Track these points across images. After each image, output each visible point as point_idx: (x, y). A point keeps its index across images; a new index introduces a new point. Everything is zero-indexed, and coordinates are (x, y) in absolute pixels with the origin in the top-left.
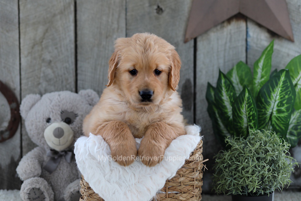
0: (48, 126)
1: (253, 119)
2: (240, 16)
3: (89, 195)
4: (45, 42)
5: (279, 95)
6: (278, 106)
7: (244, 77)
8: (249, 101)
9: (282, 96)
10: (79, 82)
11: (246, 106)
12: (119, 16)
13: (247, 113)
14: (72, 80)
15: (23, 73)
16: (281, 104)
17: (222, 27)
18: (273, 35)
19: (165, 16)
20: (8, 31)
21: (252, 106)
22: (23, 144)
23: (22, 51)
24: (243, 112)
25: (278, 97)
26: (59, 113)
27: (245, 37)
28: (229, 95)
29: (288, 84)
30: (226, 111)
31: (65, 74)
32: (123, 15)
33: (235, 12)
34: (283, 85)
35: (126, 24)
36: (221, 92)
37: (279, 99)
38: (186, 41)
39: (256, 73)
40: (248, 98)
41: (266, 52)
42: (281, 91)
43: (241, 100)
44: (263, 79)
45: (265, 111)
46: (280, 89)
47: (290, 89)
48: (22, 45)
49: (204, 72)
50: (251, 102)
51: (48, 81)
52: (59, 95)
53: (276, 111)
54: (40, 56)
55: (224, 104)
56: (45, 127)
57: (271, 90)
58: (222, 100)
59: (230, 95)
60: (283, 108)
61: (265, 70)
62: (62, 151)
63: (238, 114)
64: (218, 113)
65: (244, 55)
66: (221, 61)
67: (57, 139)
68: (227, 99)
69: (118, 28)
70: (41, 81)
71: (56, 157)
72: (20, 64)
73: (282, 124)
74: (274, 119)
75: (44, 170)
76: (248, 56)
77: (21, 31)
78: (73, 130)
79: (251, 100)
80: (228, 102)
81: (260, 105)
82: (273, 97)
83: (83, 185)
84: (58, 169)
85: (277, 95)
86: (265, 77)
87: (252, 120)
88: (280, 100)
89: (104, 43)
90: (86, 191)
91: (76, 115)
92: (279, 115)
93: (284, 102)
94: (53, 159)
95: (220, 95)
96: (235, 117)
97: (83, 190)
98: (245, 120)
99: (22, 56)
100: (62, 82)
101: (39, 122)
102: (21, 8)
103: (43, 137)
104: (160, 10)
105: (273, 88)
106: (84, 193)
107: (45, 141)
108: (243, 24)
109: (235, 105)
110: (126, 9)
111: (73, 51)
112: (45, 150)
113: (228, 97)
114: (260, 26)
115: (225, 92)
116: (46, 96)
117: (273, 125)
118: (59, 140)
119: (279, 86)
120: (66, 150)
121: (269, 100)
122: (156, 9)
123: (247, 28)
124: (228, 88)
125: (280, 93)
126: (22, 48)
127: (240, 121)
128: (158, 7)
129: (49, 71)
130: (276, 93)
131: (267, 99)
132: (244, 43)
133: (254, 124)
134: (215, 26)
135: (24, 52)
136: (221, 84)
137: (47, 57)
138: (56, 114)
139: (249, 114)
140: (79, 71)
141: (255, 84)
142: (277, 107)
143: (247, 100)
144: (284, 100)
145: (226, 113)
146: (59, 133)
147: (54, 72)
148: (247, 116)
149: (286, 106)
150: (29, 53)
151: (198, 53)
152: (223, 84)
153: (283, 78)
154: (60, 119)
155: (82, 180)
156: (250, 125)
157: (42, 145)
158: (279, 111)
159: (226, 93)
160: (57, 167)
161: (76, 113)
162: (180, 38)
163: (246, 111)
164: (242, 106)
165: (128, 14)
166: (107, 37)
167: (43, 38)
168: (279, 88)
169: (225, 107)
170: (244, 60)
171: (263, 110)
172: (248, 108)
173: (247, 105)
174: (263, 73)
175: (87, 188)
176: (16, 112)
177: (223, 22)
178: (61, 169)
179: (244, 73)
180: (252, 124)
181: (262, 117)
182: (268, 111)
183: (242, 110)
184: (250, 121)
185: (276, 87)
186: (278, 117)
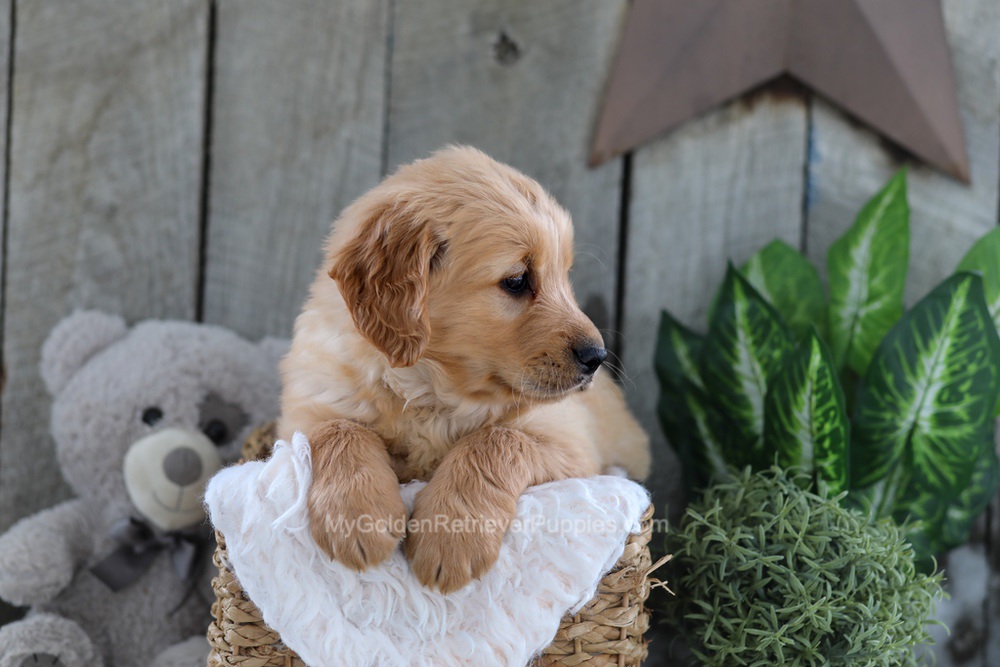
1: (834, 448)
2: (787, 86)
4: (97, 139)
5: (944, 362)
6: (939, 400)
7: (793, 296)
8: (823, 383)
9: (957, 367)
10: (211, 288)
11: (810, 399)
12: (365, 64)
13: (816, 425)
14: (186, 279)
15: (13, 246)
16: (951, 393)
17: (725, 121)
18: (900, 155)
19: (526, 69)
21: (833, 402)
23: (14, 168)
24: (799, 422)
25: (941, 371)
27: (800, 159)
28: (765, 360)
29: (977, 325)
30: (746, 414)
31: (161, 256)
32: (378, 62)
33: (770, 70)
34: (960, 326)
35: (388, 93)
36: (729, 347)
37: (943, 378)
38: (594, 162)
39: (844, 282)
40: (821, 372)
41: (879, 212)
42: (951, 350)
43: (796, 376)
44: (877, 306)
45: (893, 420)
46: (948, 342)
47: (984, 342)
48: (15, 147)
49: (653, 274)
51: (103, 277)
53: (929, 420)
54: (79, 190)
55: (738, 391)
57: (919, 342)
58: (732, 376)
59: (770, 357)
60: (959, 410)
61: (883, 273)
63: (782, 426)
64: (709, 422)
65: (795, 220)
66: (716, 240)
67: (175, 488)
68: (753, 370)
69: (359, 106)
70: (77, 277)
72: (6, 213)
73: (952, 464)
74: (921, 447)
76: (813, 226)
77: (18, 98)
79: (829, 380)
80: (757, 382)
81: (877, 395)
82: (923, 368)
83: (220, 640)
84: (139, 588)
85: (936, 363)
86: (886, 299)
87: (830, 453)
88: (948, 381)
89: (305, 155)
90: (231, 659)
91: (244, 420)
92: (941, 433)
93: (964, 387)
95: (726, 356)
96: (771, 438)
98: (806, 448)
99: (14, 184)
100: (151, 284)
102: (22, 17)
104: (507, 49)
105: (927, 337)
108: (795, 114)
109: (776, 395)
110: (390, 41)
111: (196, 176)
113: (758, 368)
114: (855, 122)
115: (746, 346)
117: (919, 467)
118: (181, 493)
119: (944, 330)
121: (909, 379)
122: (497, 47)
123: (810, 128)
124: (760, 331)
125: (951, 355)
126: (14, 157)
127: (790, 453)
128: (504, 38)
129: (107, 244)
130: (935, 354)
131: (904, 374)
132: (797, 179)
133: (837, 465)
134: (700, 113)
135: (23, 172)
136: (734, 316)
137: (103, 192)
139: (820, 429)
140: (212, 250)
141: (839, 320)
142: (936, 405)
143: (814, 376)
144: (962, 381)
145: (746, 422)
147: (123, 248)
148: (812, 435)
149: (968, 400)
150: (39, 177)
151: (637, 206)
152: (741, 319)
153: (959, 303)
155: (216, 624)
156: (822, 469)
158: (943, 420)
159: (753, 349)
162: (574, 152)
163: (811, 417)
164: (799, 398)
165: (398, 57)
166: (317, 135)
167: (92, 126)
168: (947, 335)
169: (741, 401)
170: (793, 238)
171: (888, 416)
172: (818, 407)
173: (814, 399)
174: (878, 283)
175: (237, 648)
177: (727, 104)
178: (151, 589)
179: (791, 283)
180: (828, 465)
181: (880, 441)
182: (903, 419)
183: (796, 413)
184: (822, 454)
185: (936, 335)
186: (937, 442)
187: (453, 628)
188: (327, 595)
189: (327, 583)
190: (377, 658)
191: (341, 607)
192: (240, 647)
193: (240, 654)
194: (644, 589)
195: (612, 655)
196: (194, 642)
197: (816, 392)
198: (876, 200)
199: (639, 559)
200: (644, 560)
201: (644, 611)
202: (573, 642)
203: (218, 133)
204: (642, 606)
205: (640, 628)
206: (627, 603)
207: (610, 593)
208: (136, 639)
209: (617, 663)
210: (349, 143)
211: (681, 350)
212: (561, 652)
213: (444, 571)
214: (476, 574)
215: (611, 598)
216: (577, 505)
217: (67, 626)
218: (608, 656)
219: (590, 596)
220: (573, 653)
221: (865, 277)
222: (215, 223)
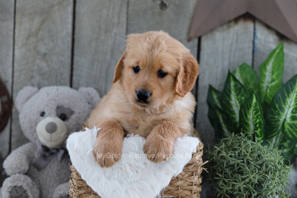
0: (41, 120)
1: (260, 127)
3: (79, 195)
4: (40, 33)
5: (294, 101)
6: (292, 112)
8: (257, 107)
10: (74, 78)
11: (253, 112)
12: (120, 10)
13: (254, 120)
14: (67, 75)
15: (16, 65)
16: (296, 110)
17: (229, 27)
19: (169, 12)
20: (2, 21)
21: (259, 113)
22: (13, 140)
23: (16, 42)
24: (249, 119)
25: (293, 103)
26: (55, 107)
27: (252, 38)
28: (239, 100)
30: (234, 116)
31: (59, 68)
32: (124, 9)
33: (243, 12)
35: (127, 19)
36: (229, 96)
37: (293, 105)
38: (189, 40)
39: (264, 76)
40: (256, 104)
41: (275, 55)
42: (296, 97)
43: (249, 105)
44: (274, 83)
45: (278, 118)
46: (295, 95)
48: (16, 36)
49: (207, 73)
50: (259, 108)
51: (42, 74)
52: (57, 90)
53: (290, 118)
54: (35, 48)
55: (232, 109)
56: (38, 121)
57: (286, 95)
58: (230, 104)
59: (241, 99)
61: (276, 73)
62: (54, 149)
63: (244, 120)
64: (223, 118)
65: (251, 57)
66: (226, 63)
67: (49, 134)
68: (236, 103)
69: (118, 23)
70: (35, 74)
71: (47, 154)
72: (14, 56)
73: (296, 131)
74: (287, 126)
75: (32, 167)
76: (255, 59)
77: (17, 21)
78: (67, 127)
79: (258, 106)
80: (237, 107)
81: (273, 111)
82: (287, 102)
84: (48, 167)
85: (291, 101)
86: (277, 81)
87: (259, 128)
88: (295, 106)
89: (103, 38)
90: (75, 191)
91: (72, 113)
92: (293, 122)
94: (44, 157)
95: (228, 99)
96: (241, 123)
97: (72, 190)
98: (252, 127)
99: (16, 47)
100: (57, 76)
101: (33, 115)
103: (35, 131)
104: (163, 6)
105: (289, 93)
106: (74, 193)
107: (37, 136)
108: (250, 25)
109: (243, 111)
110: (128, 3)
111: (70, 44)
112: (36, 146)
113: (238, 102)
115: (234, 96)
116: (44, 90)
117: (286, 132)
118: (51, 136)
119: (294, 91)
120: (58, 147)
121: (283, 106)
122: (160, 5)
123: (255, 29)
124: (238, 91)
125: (296, 99)
126: (16, 39)
127: (247, 128)
128: (162, 2)
129: (43, 65)
130: (291, 98)
131: (282, 104)
132: (251, 45)
133: (260, 132)
134: (222, 25)
135: (19, 43)
136: (230, 87)
137: (43, 49)
138: (51, 108)
139: (256, 121)
140: (75, 66)
141: (263, 88)
142: (291, 114)
143: (254, 105)
145: (234, 119)
146: (52, 128)
147: (48, 66)
148: (254, 123)
150: (23, 44)
151: (202, 53)
152: (232, 88)
154: (55, 114)
155: (71, 180)
156: (256, 133)
157: (34, 140)
158: (293, 118)
159: (236, 97)
160: (47, 165)
161: (73, 109)
162: (183, 36)
163: (253, 118)
164: (249, 112)
165: (130, 8)
166: (106, 32)
167: (39, 29)
168: (295, 93)
169: (232, 112)
170: (250, 62)
171: (277, 117)
172: (255, 114)
173: (254, 112)
174: (274, 76)
176: (6, 106)
177: (230, 22)
178: (52, 167)
180: (258, 132)
181: (274, 124)
182: (281, 118)
183: (248, 116)
184: (256, 129)
185: (291, 93)
186: (292, 125)
191: (104, 174)
192: (78, 187)
193: (78, 189)
194: (199, 171)
197: (255, 110)
199: (198, 161)
200: (200, 162)
201: (200, 177)
202: (178, 186)
203: (76, 31)
205: (199, 182)
206: (194, 175)
207: (189, 172)
210: (116, 34)
211: (215, 97)
220: (178, 189)
221: (271, 75)
222: (76, 58)
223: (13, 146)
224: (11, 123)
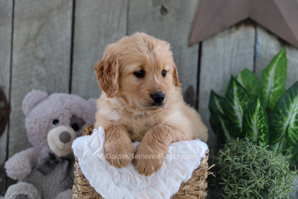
0: (54, 128)
1: (264, 132)
2: (249, 22)
4: (39, 38)
6: (296, 117)
7: (251, 86)
8: (261, 112)
10: (74, 83)
11: (257, 117)
12: (120, 15)
13: (258, 125)
14: (66, 80)
15: (14, 70)
17: (230, 32)
18: (284, 43)
19: (170, 17)
21: (264, 118)
22: (10, 146)
23: (14, 47)
24: (253, 124)
25: (297, 109)
27: (253, 44)
28: (243, 105)
30: (237, 121)
31: (58, 73)
32: (124, 14)
33: (244, 17)
35: (128, 24)
36: (232, 101)
37: (297, 111)
38: (190, 45)
39: (267, 82)
40: (260, 109)
41: (278, 60)
43: (252, 110)
44: (277, 89)
45: (282, 123)
48: (14, 40)
49: (208, 79)
51: (41, 80)
53: (293, 124)
54: (33, 53)
55: (234, 115)
57: (290, 100)
58: (232, 110)
59: (244, 104)
61: (279, 79)
63: (248, 125)
64: (225, 124)
65: (252, 63)
66: (227, 69)
68: (239, 108)
69: (119, 28)
70: (33, 79)
71: (52, 162)
72: (11, 61)
74: (290, 132)
76: (257, 65)
77: (15, 25)
79: (263, 111)
80: (240, 112)
81: (277, 116)
82: (291, 108)
83: (76, 190)
84: (52, 174)
85: (295, 106)
86: (280, 87)
87: (263, 133)
89: (102, 43)
90: (80, 196)
91: (84, 123)
92: (297, 128)
95: (231, 104)
96: (245, 129)
98: (255, 132)
99: (14, 52)
100: (55, 82)
105: (292, 98)
108: (251, 30)
109: (246, 116)
110: (128, 8)
111: (69, 49)
113: (241, 107)
114: (270, 33)
115: (237, 101)
117: (290, 138)
118: (64, 145)
121: (287, 111)
122: (161, 10)
123: (256, 34)
124: (241, 96)
126: (14, 43)
127: (251, 134)
128: (163, 7)
129: (42, 70)
130: (295, 103)
131: (285, 109)
132: (252, 50)
133: (265, 137)
134: (223, 30)
135: (17, 48)
136: (233, 92)
137: (41, 54)
139: (260, 126)
140: (74, 72)
141: (265, 93)
142: (295, 119)
143: (258, 110)
145: (237, 124)
147: (47, 71)
148: (257, 128)
150: (21, 49)
151: (203, 58)
152: (235, 93)
155: (75, 185)
156: (260, 139)
159: (239, 102)
162: (184, 42)
163: (257, 123)
164: (253, 117)
165: (130, 13)
166: (106, 37)
167: (38, 34)
169: (235, 118)
170: (251, 68)
171: (280, 122)
172: (259, 119)
174: (277, 82)
175: (82, 193)
176: (4, 112)
177: (231, 27)
179: (250, 82)
180: (262, 137)
181: (278, 130)
182: (285, 123)
183: (252, 121)
184: (260, 134)
185: (295, 97)
186: (295, 130)
187: (148, 187)
188: (109, 176)
189: (109, 173)
190: (124, 196)
191: (113, 180)
192: (83, 192)
193: (82, 194)
194: (206, 175)
195: (196, 195)
196: (68, 191)
197: (259, 115)
198: (276, 56)
199: (205, 166)
200: (206, 166)
201: (206, 181)
202: (184, 191)
203: (76, 36)
204: (205, 180)
205: (205, 187)
206: (201, 179)
207: (196, 176)
208: (51, 190)
209: (198, 197)
210: (116, 39)
211: (217, 102)
212: (181, 194)
213: (146, 169)
214: (156, 170)
215: (196, 178)
216: (186, 149)
217: (30, 186)
218: (195, 195)
219: (190, 177)
220: (185, 194)
221: (273, 80)
222: (75, 63)
223: (10, 153)
224: (9, 129)
